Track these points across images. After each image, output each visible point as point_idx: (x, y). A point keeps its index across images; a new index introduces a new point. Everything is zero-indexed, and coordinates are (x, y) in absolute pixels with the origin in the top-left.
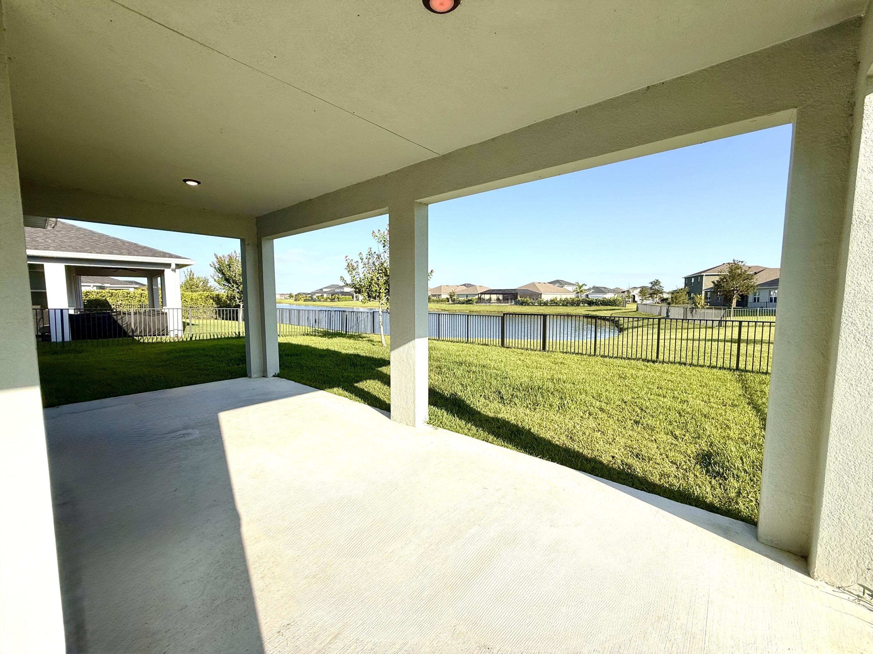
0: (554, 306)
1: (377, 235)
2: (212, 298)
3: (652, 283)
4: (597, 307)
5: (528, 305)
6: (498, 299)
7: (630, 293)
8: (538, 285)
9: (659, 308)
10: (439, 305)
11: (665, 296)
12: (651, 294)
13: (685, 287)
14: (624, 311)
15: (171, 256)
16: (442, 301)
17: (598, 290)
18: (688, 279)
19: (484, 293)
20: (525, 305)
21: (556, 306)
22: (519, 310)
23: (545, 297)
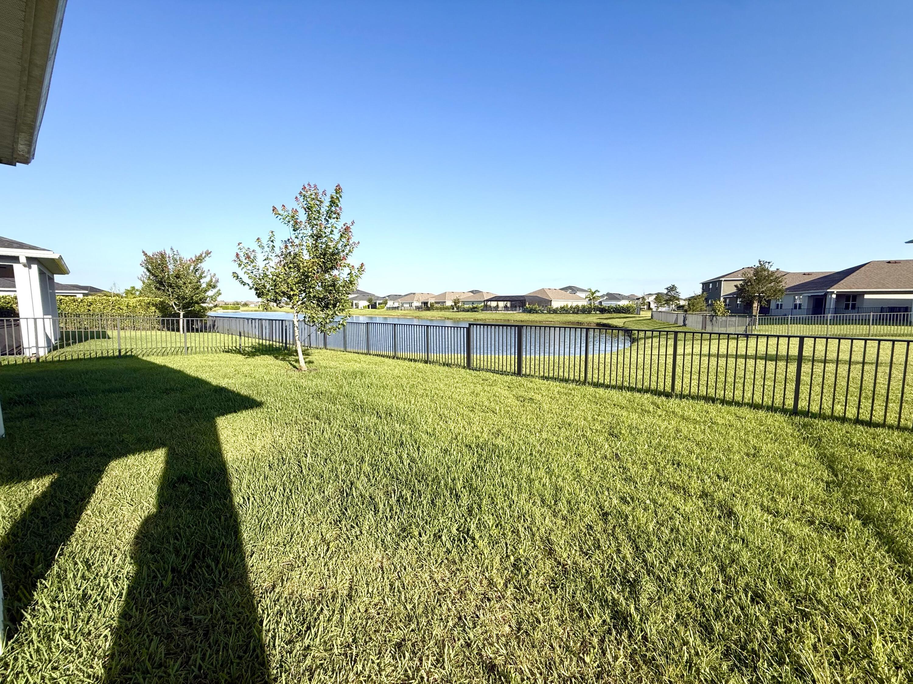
0: (564, 313)
1: (281, 212)
2: (155, 305)
3: (667, 289)
4: (610, 315)
5: (537, 312)
6: (506, 307)
7: (645, 300)
8: (548, 292)
9: (675, 316)
10: (441, 312)
11: (682, 303)
12: (667, 301)
13: (703, 292)
14: (638, 319)
15: (21, 246)
16: (447, 308)
17: (611, 296)
18: (705, 285)
19: (491, 300)
20: (534, 313)
21: (566, 313)
22: (527, 318)
23: (556, 304)
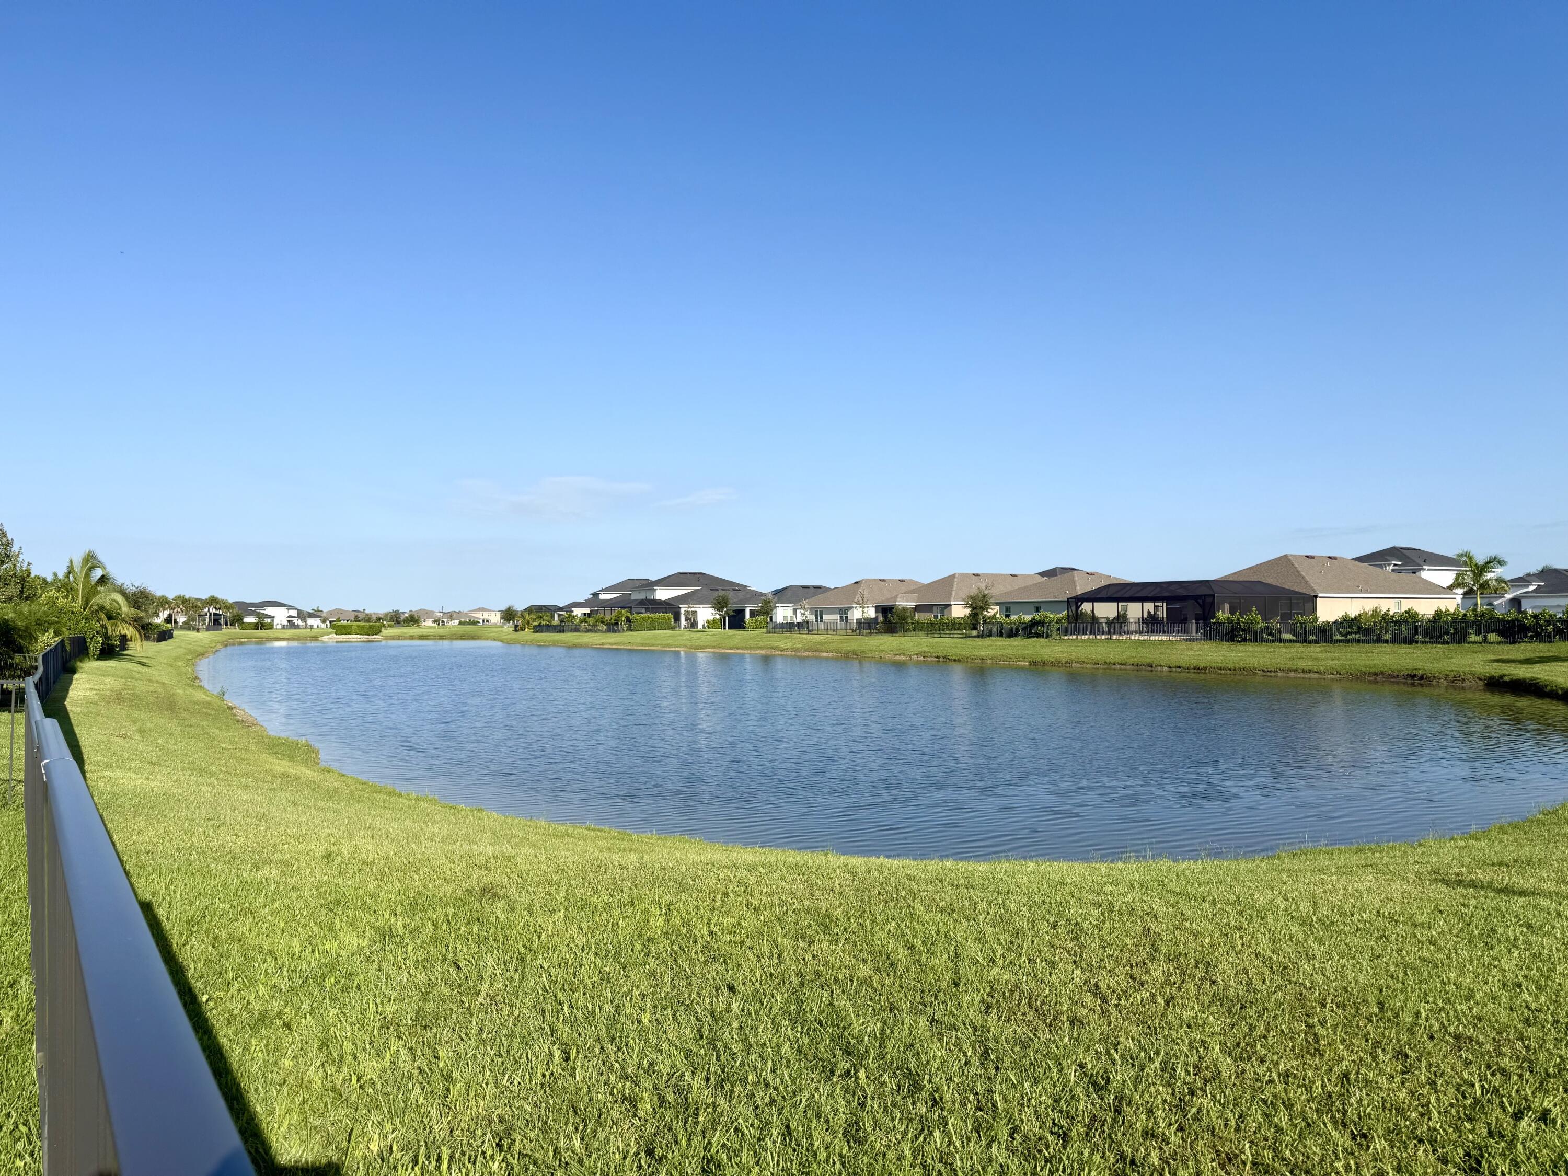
0: (1358, 641)
4: (1542, 646)
5: (1255, 639)
6: (1152, 620)
8: (1305, 567)
10: (930, 640)
16: (949, 627)
19: (1095, 596)
20: (1244, 640)
21: (1368, 642)
22: (1219, 659)
23: (1330, 610)
